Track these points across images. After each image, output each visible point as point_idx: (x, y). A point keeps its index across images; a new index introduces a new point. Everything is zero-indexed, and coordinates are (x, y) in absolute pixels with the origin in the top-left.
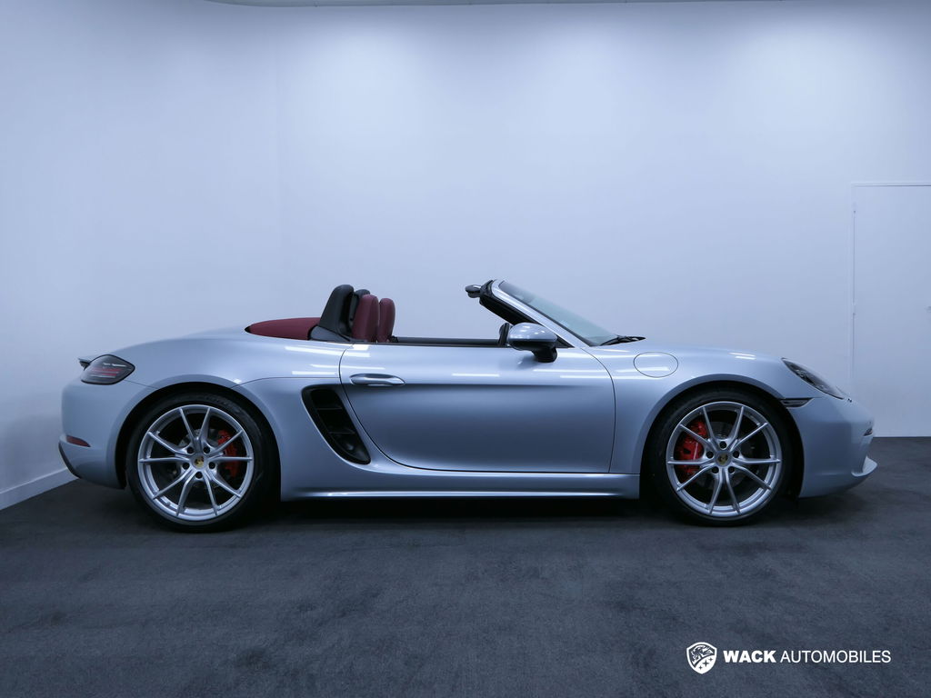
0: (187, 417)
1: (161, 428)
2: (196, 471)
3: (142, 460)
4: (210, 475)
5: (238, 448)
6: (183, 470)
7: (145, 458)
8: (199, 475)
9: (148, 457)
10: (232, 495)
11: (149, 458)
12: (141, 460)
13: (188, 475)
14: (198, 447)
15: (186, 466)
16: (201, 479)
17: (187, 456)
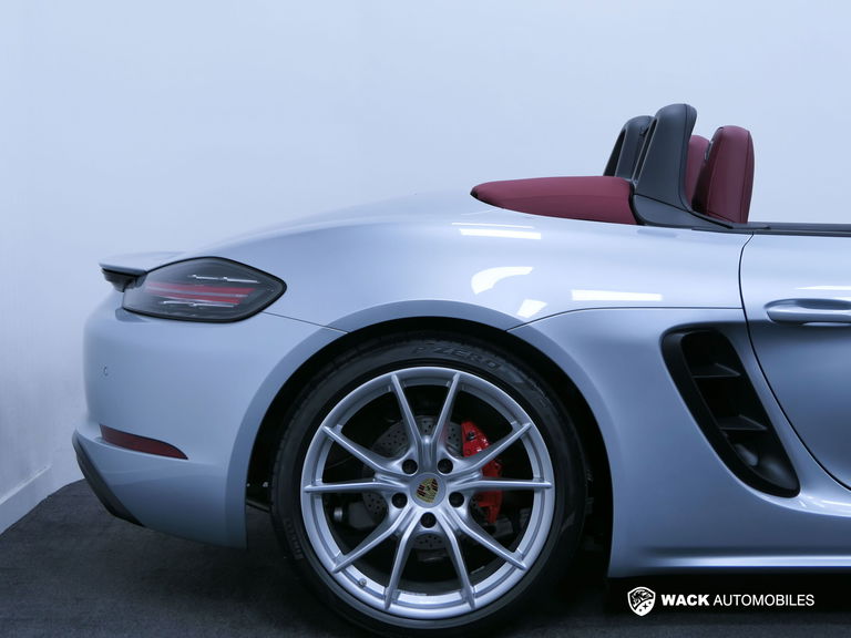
0: (406, 391)
1: (347, 418)
2: (420, 511)
3: (309, 487)
4: (452, 519)
5: (515, 463)
6: (393, 510)
7: (313, 483)
8: (428, 519)
9: (319, 480)
10: (502, 561)
11: (321, 486)
12: (306, 487)
13: (405, 520)
14: (428, 461)
15: (400, 500)
16: (434, 529)
17: (403, 480)
